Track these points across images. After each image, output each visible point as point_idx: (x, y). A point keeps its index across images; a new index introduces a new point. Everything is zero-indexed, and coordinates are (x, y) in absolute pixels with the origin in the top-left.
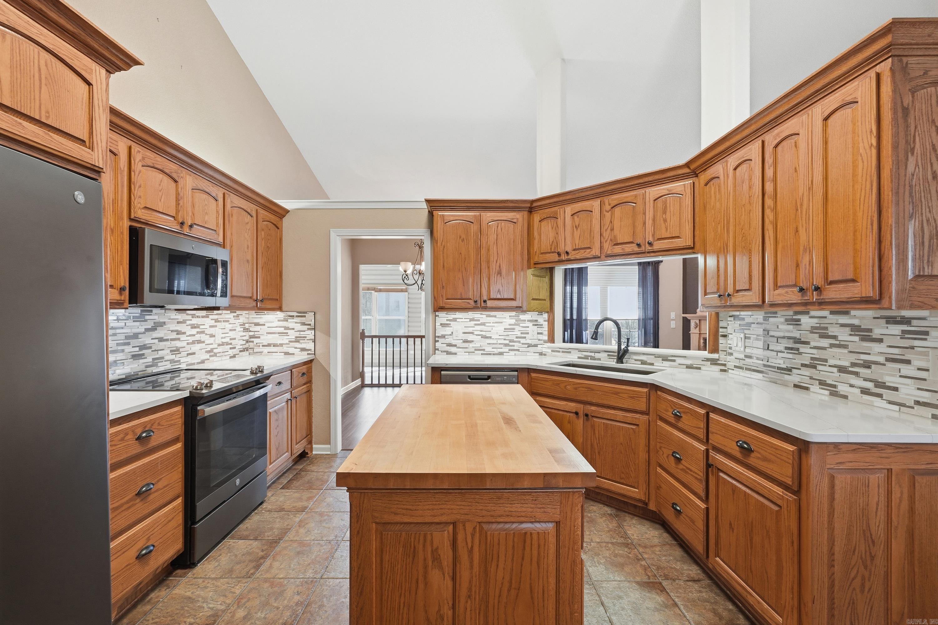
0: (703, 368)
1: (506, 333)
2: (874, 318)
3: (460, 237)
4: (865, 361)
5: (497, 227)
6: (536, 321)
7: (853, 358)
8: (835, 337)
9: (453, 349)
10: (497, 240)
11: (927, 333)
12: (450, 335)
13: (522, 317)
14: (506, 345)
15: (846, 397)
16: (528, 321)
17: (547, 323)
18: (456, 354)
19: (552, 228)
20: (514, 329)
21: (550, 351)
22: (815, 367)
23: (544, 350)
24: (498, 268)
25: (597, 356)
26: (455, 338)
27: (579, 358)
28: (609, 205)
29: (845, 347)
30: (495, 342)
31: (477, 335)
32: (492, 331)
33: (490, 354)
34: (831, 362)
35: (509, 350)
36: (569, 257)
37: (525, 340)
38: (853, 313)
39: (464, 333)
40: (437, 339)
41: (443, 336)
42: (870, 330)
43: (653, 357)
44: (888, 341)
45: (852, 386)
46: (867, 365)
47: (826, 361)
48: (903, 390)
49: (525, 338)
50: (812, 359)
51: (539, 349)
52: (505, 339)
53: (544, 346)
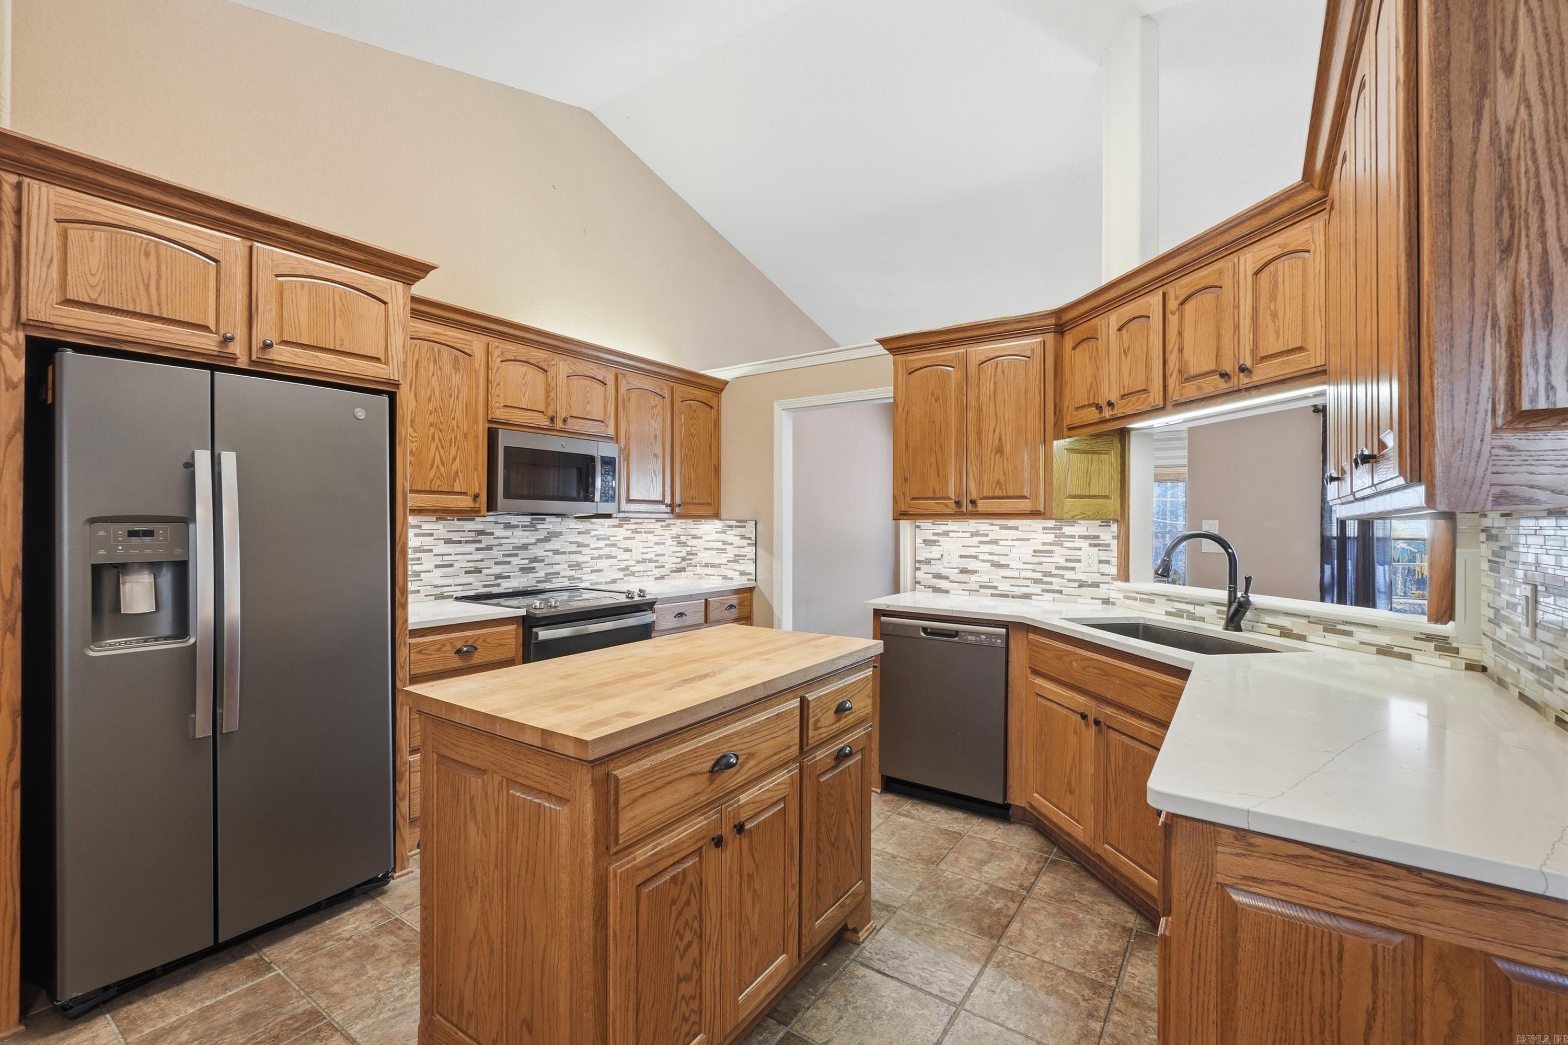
1: (1036, 560)
3: (933, 394)
5: (996, 369)
6: (1097, 537)
9: (943, 584)
10: (994, 393)
12: (939, 559)
13: (1067, 530)
14: (1036, 581)
16: (1080, 537)
17: (1115, 542)
18: (947, 592)
19: (1090, 358)
20: (1051, 552)
21: (1120, 596)
23: (1113, 595)
24: (996, 442)
25: (1199, 611)
26: (946, 565)
27: (1168, 613)
28: (1176, 298)
30: (1016, 574)
31: (983, 561)
32: (1011, 555)
33: (1006, 596)
35: (1043, 591)
36: (1115, 412)
37: (1073, 572)
39: (961, 557)
40: (918, 565)
41: (928, 562)
43: (1304, 621)
49: (1073, 569)
51: (1103, 591)
52: (1034, 571)
53: (1112, 587)
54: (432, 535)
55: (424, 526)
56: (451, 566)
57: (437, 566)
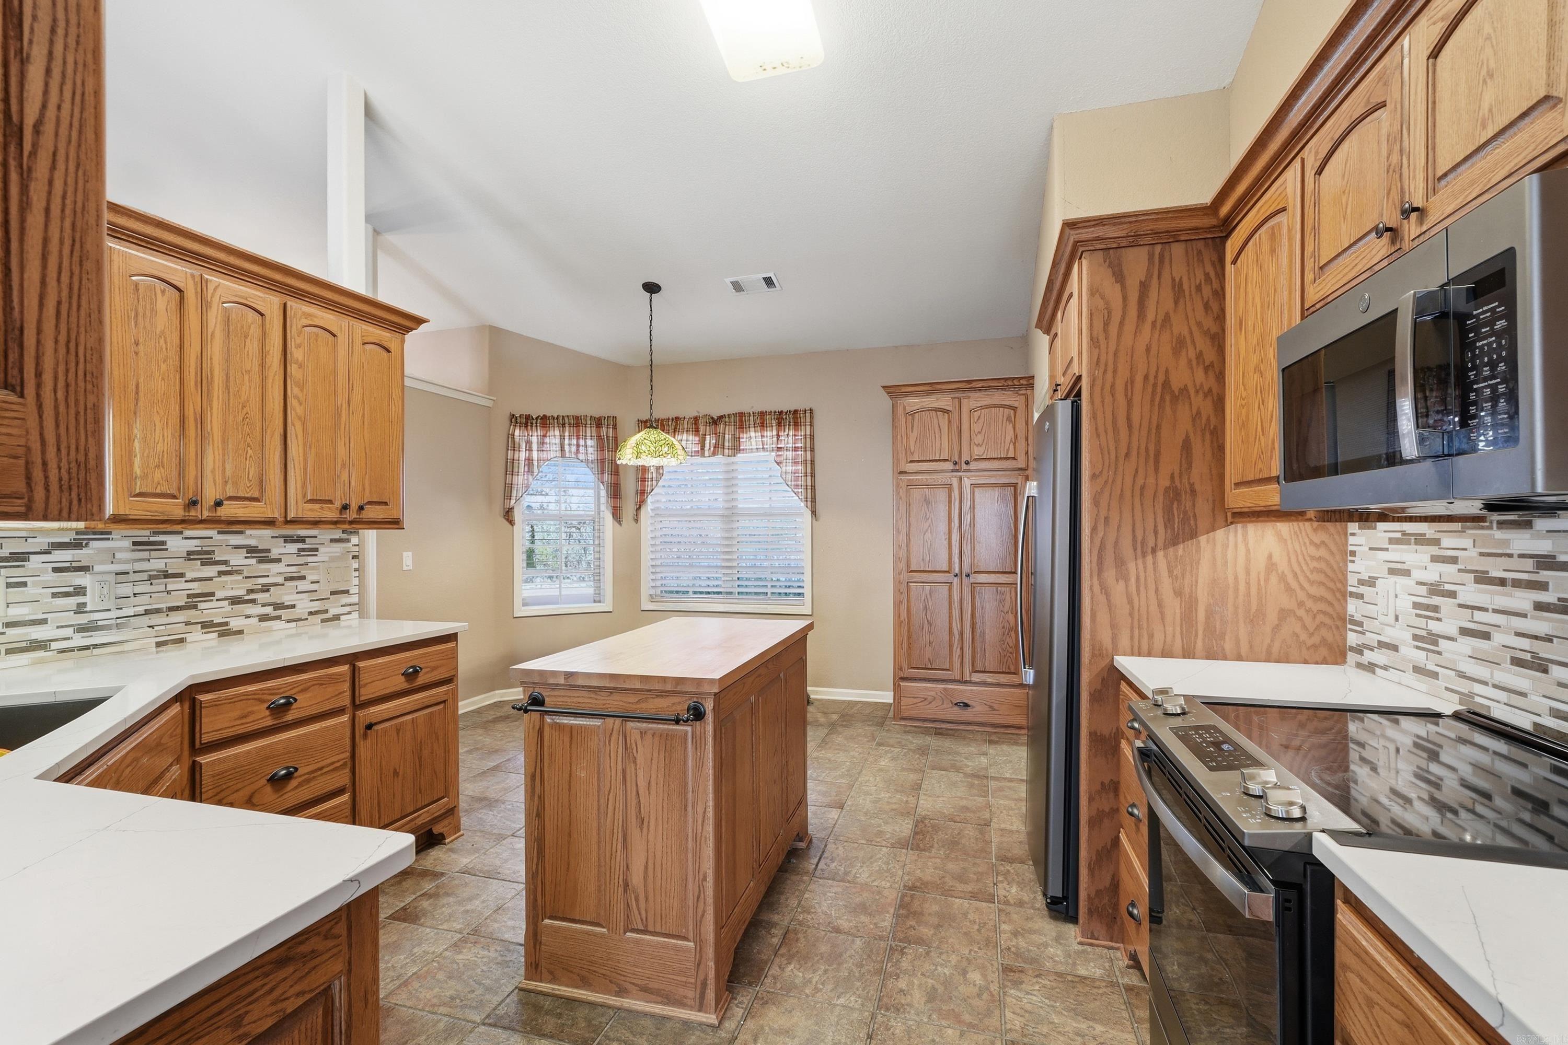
2: (273, 537)
4: (263, 585)
7: (249, 584)
8: (225, 563)
11: (317, 550)
15: (240, 632)
22: (195, 607)
29: (238, 572)
34: (220, 594)
38: (248, 532)
42: (268, 551)
44: (286, 560)
45: (248, 617)
46: (266, 589)
47: (213, 594)
48: (299, 605)
50: (189, 596)
54: (1454, 560)
55: (1447, 541)
56: (1486, 636)
57: (1464, 632)
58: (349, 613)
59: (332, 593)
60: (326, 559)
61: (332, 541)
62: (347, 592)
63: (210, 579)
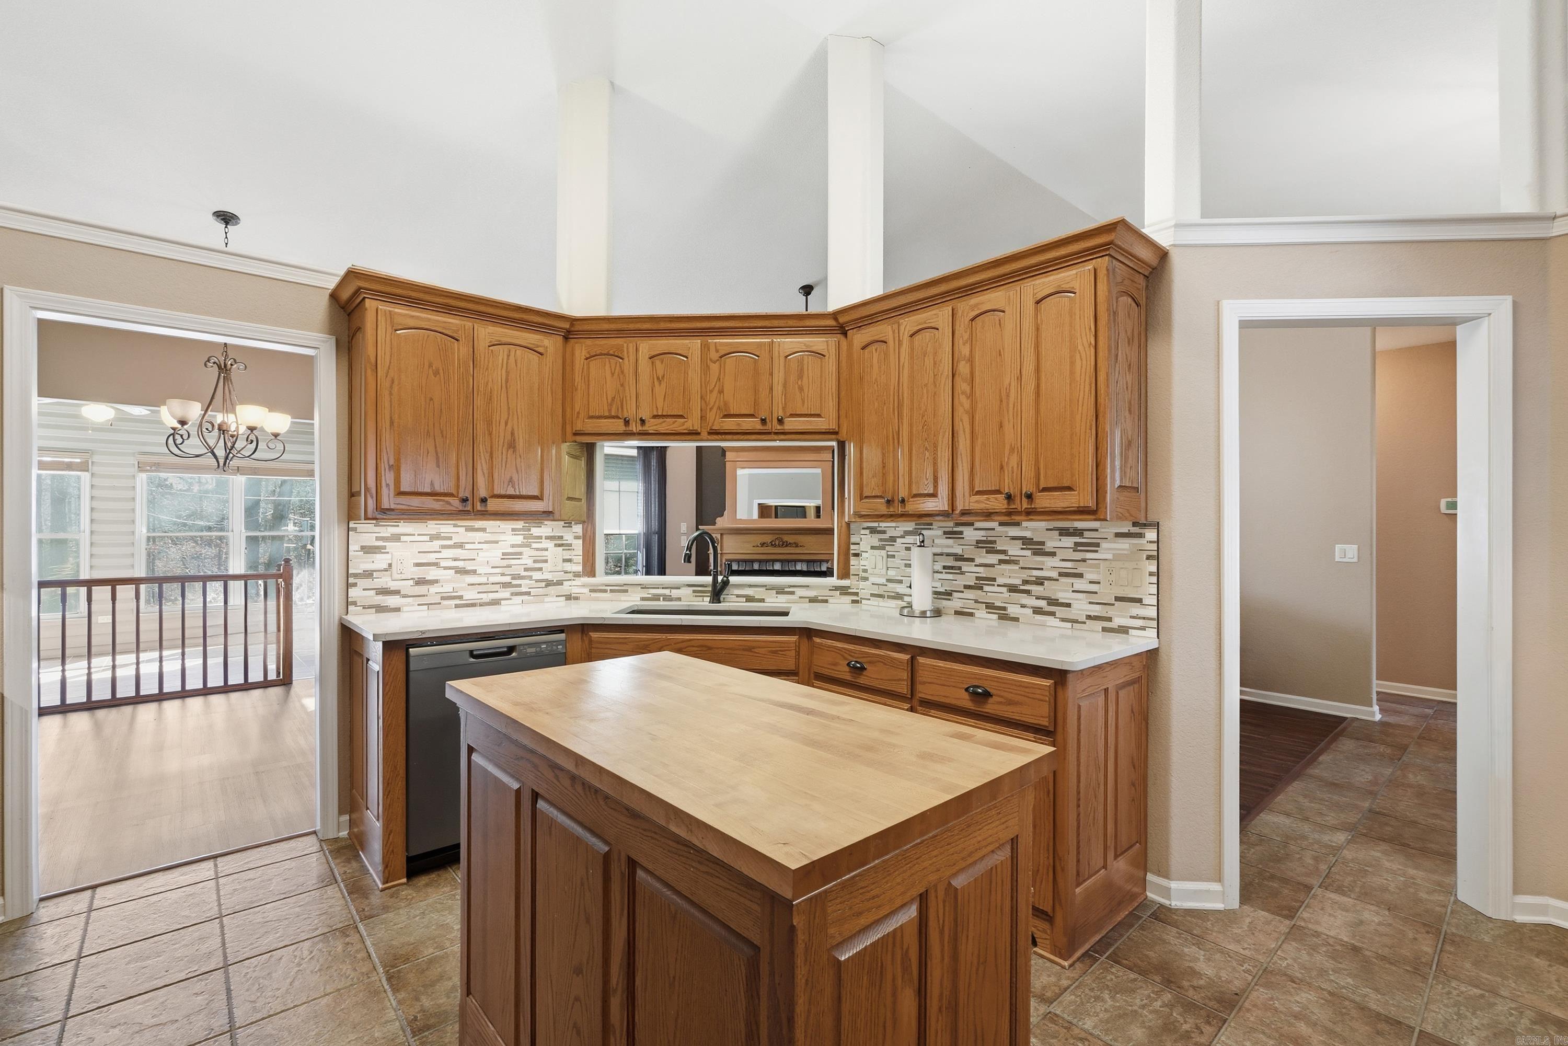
0: (831, 600)
1: (505, 563)
2: (1047, 530)
3: (430, 366)
4: (1037, 578)
5: (508, 356)
6: (561, 538)
7: (1025, 575)
8: (1004, 552)
9: (392, 601)
10: (507, 381)
11: (1098, 545)
12: (386, 570)
13: (535, 531)
14: (506, 585)
15: (1016, 619)
16: (547, 538)
17: (580, 542)
18: (397, 610)
19: (613, 374)
20: (521, 554)
21: (586, 590)
22: (981, 588)
23: (575, 590)
24: (509, 437)
25: (675, 593)
26: (396, 576)
27: (643, 599)
28: (717, 351)
29: (1015, 562)
30: (484, 580)
31: (445, 568)
32: (478, 559)
33: (473, 605)
34: (1000, 581)
35: (512, 594)
36: (644, 428)
37: (540, 573)
38: (1025, 524)
39: (417, 565)
40: (351, 580)
41: (368, 574)
42: (1043, 543)
43: (763, 589)
44: (1061, 554)
45: (1023, 606)
46: (1040, 582)
47: (994, 580)
48: (1075, 605)
49: (540, 569)
50: (978, 578)
51: (566, 588)
52: (503, 574)
53: (574, 583)
58: (1143, 628)
59: (1118, 599)
60: (1110, 556)
61: (1118, 535)
62: (1139, 601)
63: (992, 566)
